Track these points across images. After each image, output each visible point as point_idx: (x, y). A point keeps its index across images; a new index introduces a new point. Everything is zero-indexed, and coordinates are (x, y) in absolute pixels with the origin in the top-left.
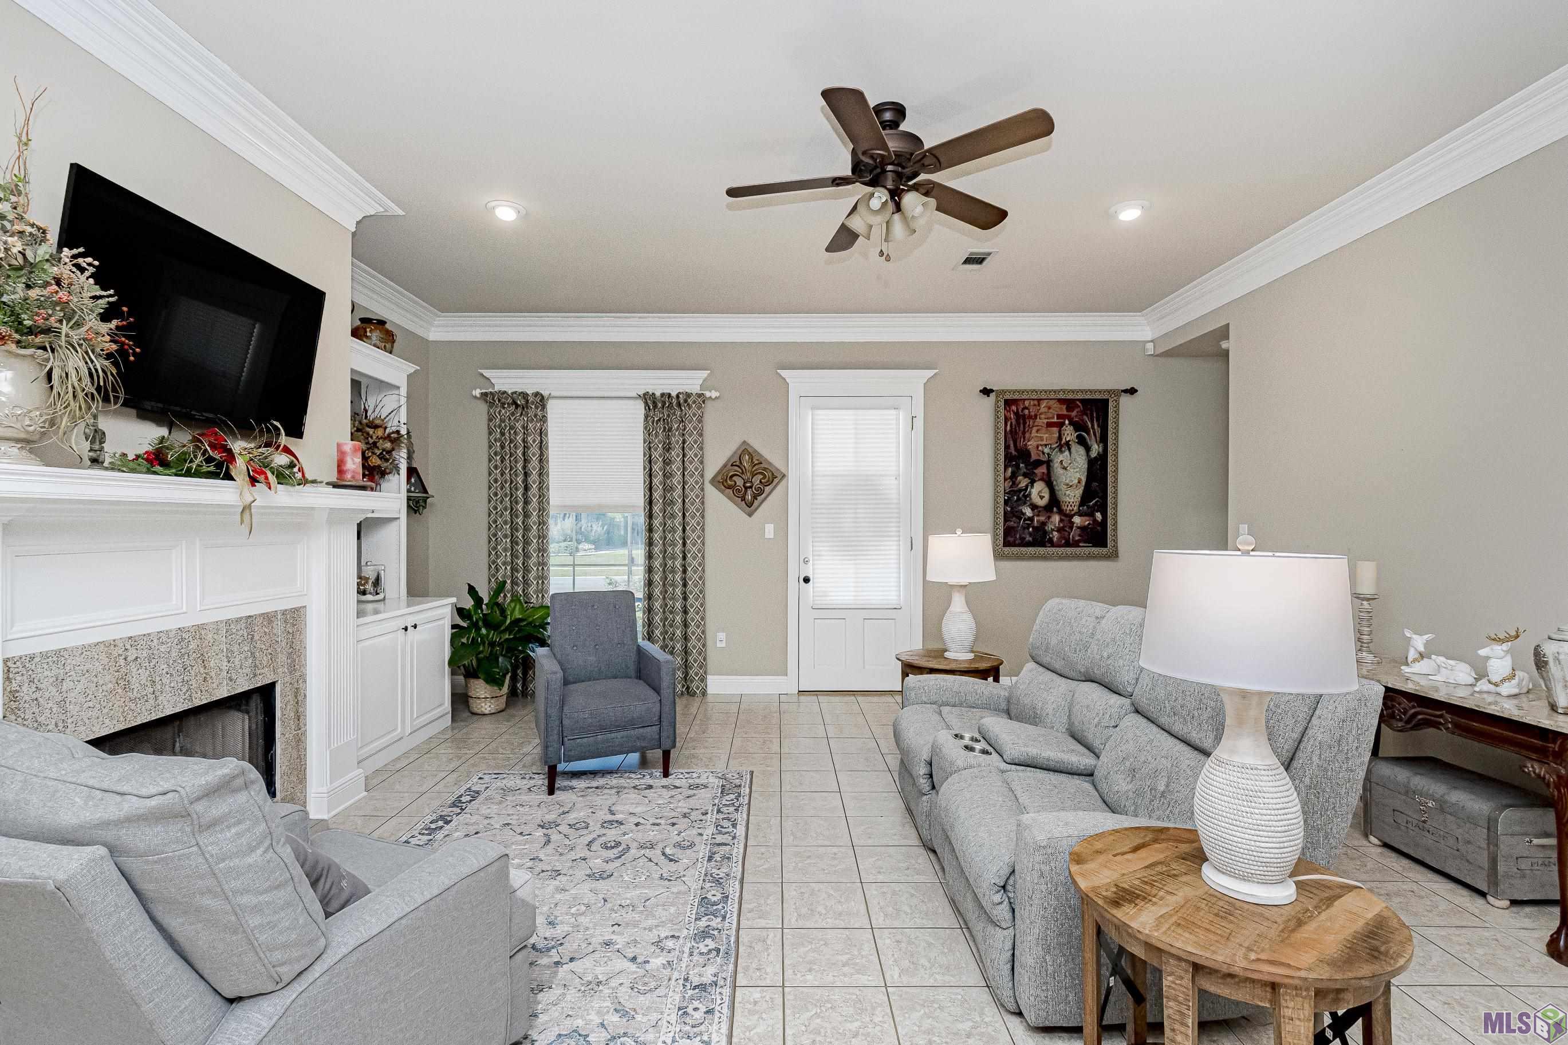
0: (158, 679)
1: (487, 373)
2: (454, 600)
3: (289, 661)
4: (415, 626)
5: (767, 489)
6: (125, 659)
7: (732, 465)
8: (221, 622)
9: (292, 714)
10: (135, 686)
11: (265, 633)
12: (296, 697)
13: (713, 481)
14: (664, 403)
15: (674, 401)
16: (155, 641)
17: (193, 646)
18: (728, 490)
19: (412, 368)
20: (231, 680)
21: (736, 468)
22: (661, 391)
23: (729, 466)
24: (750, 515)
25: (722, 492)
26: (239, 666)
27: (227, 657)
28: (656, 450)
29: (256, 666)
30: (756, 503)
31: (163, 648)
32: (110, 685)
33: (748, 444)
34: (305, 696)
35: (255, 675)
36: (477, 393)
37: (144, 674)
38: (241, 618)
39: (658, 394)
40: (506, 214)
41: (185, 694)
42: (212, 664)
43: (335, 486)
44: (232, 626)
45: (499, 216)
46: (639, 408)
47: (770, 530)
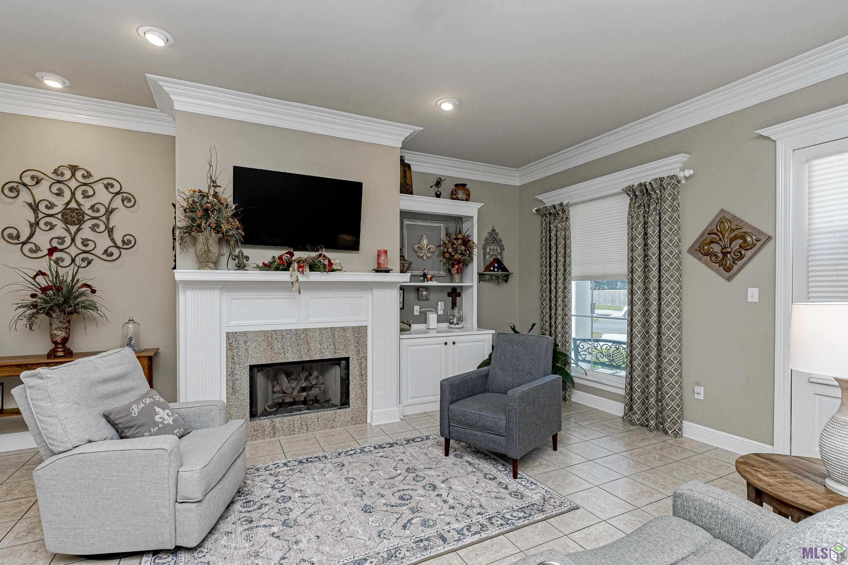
0: (286, 347)
1: (539, 197)
2: (494, 332)
3: (356, 349)
4: (454, 343)
5: (749, 253)
6: (272, 338)
7: (709, 234)
8: (317, 328)
9: (358, 373)
10: (276, 348)
11: (342, 335)
12: (360, 366)
13: (690, 251)
14: (642, 191)
15: (649, 188)
16: (285, 333)
17: (302, 336)
18: (705, 257)
19: (479, 205)
20: (322, 352)
21: (714, 236)
22: (638, 183)
23: (706, 235)
24: (729, 279)
25: (700, 260)
26: (326, 348)
27: (320, 343)
28: (636, 230)
29: (335, 349)
30: (736, 268)
31: (288, 336)
32: (265, 347)
33: (726, 212)
34: (366, 366)
35: (335, 353)
36: (534, 211)
37: (279, 345)
38: (328, 328)
39: (636, 185)
40: (447, 107)
41: (298, 355)
42: (312, 345)
43: (377, 271)
44: (323, 331)
45: (447, 110)
46: (626, 200)
47: (753, 294)
